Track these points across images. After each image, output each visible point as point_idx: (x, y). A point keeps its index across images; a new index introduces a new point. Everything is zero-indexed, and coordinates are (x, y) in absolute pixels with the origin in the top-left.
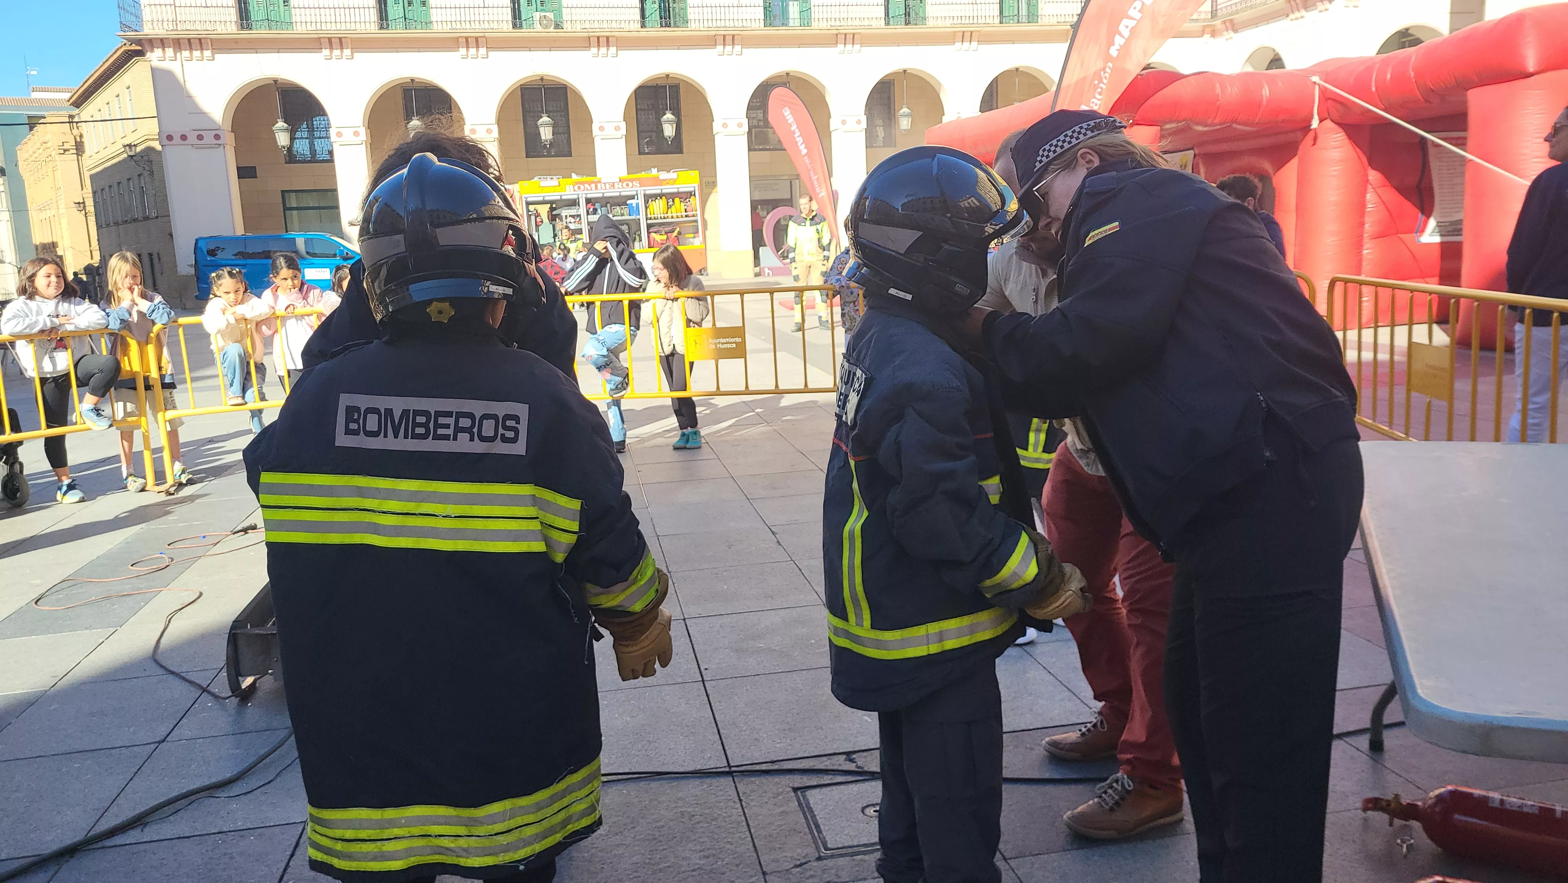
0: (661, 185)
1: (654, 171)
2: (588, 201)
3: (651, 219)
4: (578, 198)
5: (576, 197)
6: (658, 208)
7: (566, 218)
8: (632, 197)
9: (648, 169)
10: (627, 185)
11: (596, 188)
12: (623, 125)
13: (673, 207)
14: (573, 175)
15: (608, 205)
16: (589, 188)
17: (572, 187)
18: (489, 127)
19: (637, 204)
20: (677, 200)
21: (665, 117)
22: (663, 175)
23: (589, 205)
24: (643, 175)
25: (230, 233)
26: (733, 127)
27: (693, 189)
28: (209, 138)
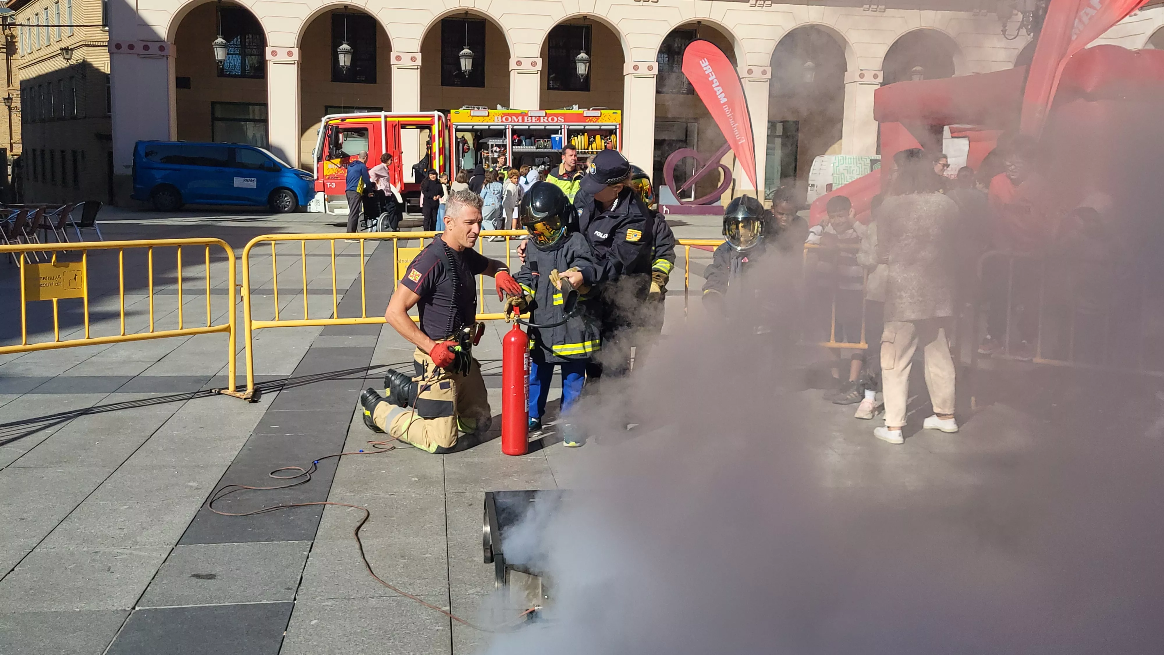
0: (585, 122)
1: (576, 107)
2: (514, 132)
4: (505, 129)
5: (503, 127)
6: (579, 141)
8: (556, 132)
9: (569, 106)
10: (553, 120)
11: (523, 120)
12: (539, 61)
13: (594, 145)
14: (499, 106)
15: (533, 138)
16: (516, 120)
17: (500, 117)
18: (413, 55)
19: (561, 138)
20: (598, 137)
21: (580, 56)
22: (587, 113)
23: (515, 136)
24: (565, 111)
25: (163, 139)
26: (643, 69)
27: (614, 127)
28: (154, 49)
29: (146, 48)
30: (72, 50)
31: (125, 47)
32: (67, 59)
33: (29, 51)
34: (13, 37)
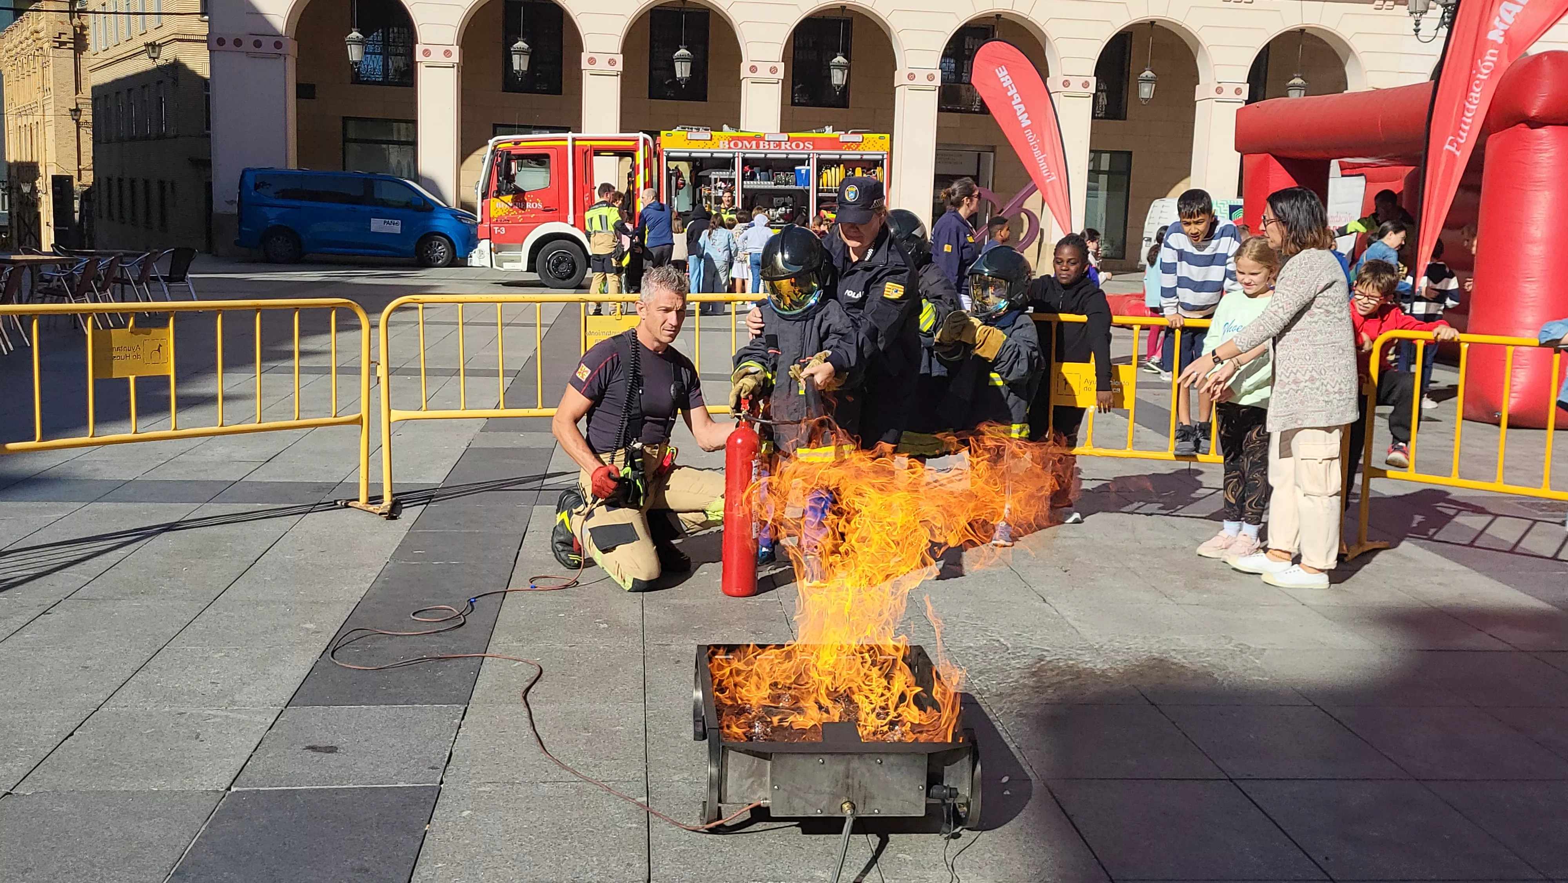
0: (841, 149)
1: (829, 129)
2: (745, 161)
3: (822, 191)
4: (734, 158)
5: (731, 155)
6: (833, 177)
7: (716, 182)
8: (802, 162)
9: (820, 128)
10: (798, 146)
11: (758, 146)
12: (781, 67)
14: (725, 127)
15: (770, 171)
16: (749, 146)
17: (727, 142)
18: (612, 56)
19: (808, 171)
21: (835, 60)
22: (844, 137)
23: (746, 168)
24: (814, 135)
25: (278, 165)
26: (921, 79)
27: (881, 157)
28: (268, 45)
29: (257, 44)
30: (160, 46)
31: (229, 44)
32: (154, 58)
33: (103, 47)
34: (83, 27)
